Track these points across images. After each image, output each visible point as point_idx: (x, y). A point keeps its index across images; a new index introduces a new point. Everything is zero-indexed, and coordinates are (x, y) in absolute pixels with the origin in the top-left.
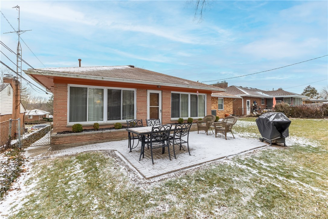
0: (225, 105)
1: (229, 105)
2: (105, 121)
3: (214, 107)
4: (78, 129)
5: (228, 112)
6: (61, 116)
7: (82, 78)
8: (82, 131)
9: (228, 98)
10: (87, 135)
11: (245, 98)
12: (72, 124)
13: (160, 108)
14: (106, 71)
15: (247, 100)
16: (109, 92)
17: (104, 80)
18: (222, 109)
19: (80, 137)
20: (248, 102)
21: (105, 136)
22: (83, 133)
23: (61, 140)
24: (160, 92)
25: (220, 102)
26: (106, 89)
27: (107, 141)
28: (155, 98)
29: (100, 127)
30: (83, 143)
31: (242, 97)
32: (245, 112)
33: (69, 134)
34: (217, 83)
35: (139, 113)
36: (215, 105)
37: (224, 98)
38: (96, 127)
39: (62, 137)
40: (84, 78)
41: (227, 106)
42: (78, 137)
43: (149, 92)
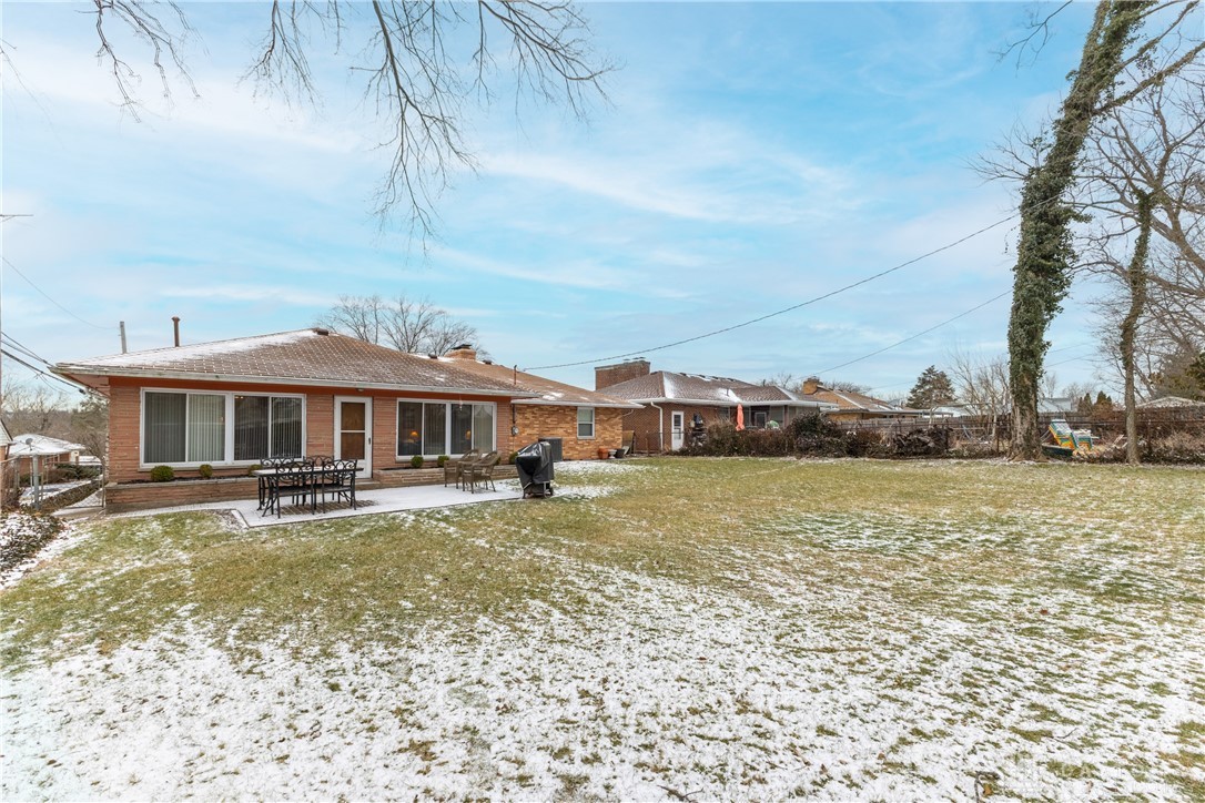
0: (598, 427)
1: (612, 426)
2: (229, 460)
3: (566, 431)
4: (163, 476)
5: (606, 443)
6: (125, 451)
7: (171, 377)
8: (174, 480)
9: (607, 409)
10: (182, 487)
11: (669, 406)
12: (152, 466)
13: (368, 435)
14: (234, 355)
15: (674, 413)
16: (238, 402)
17: (221, 380)
18: (591, 434)
19: (167, 491)
20: (677, 417)
21: (223, 490)
22: (175, 483)
23: (128, 496)
24: (368, 401)
25: (581, 419)
26: (230, 397)
27: (227, 500)
28: (353, 414)
29: (214, 474)
30: (175, 501)
31: (644, 404)
32: (668, 441)
33: (144, 485)
34: (622, 362)
35: (313, 446)
36: (568, 425)
37: (596, 408)
38: (205, 473)
39: (129, 489)
40: (176, 377)
41: (605, 429)
42: (163, 491)
43: (340, 400)
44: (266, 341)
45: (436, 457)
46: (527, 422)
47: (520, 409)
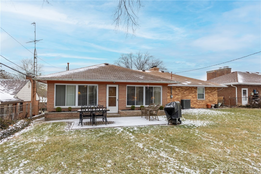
0: (207, 95)
1: (213, 95)
2: (77, 106)
3: (193, 97)
4: (59, 110)
5: (210, 101)
6: (51, 102)
7: (61, 80)
8: (61, 111)
9: (210, 88)
10: (63, 114)
11: (240, 86)
12: (56, 107)
13: (117, 98)
14: (79, 73)
15: (243, 89)
17: (73, 80)
18: (203, 98)
19: (60, 115)
20: (245, 91)
21: (74, 115)
22: (61, 113)
23: (50, 116)
24: (117, 86)
25: (198, 92)
26: (77, 86)
27: (75, 119)
28: (113, 91)
29: (72, 110)
30: (61, 118)
31: (227, 86)
32: (240, 101)
33: (54, 113)
35: (100, 101)
36: (193, 95)
37: (206, 88)
38: (70, 110)
39: (50, 114)
40: (62, 80)
41: (210, 96)
42: (59, 115)
43: (108, 86)
44: (89, 68)
45: (139, 106)
46: (176, 93)
47: (174, 88)
